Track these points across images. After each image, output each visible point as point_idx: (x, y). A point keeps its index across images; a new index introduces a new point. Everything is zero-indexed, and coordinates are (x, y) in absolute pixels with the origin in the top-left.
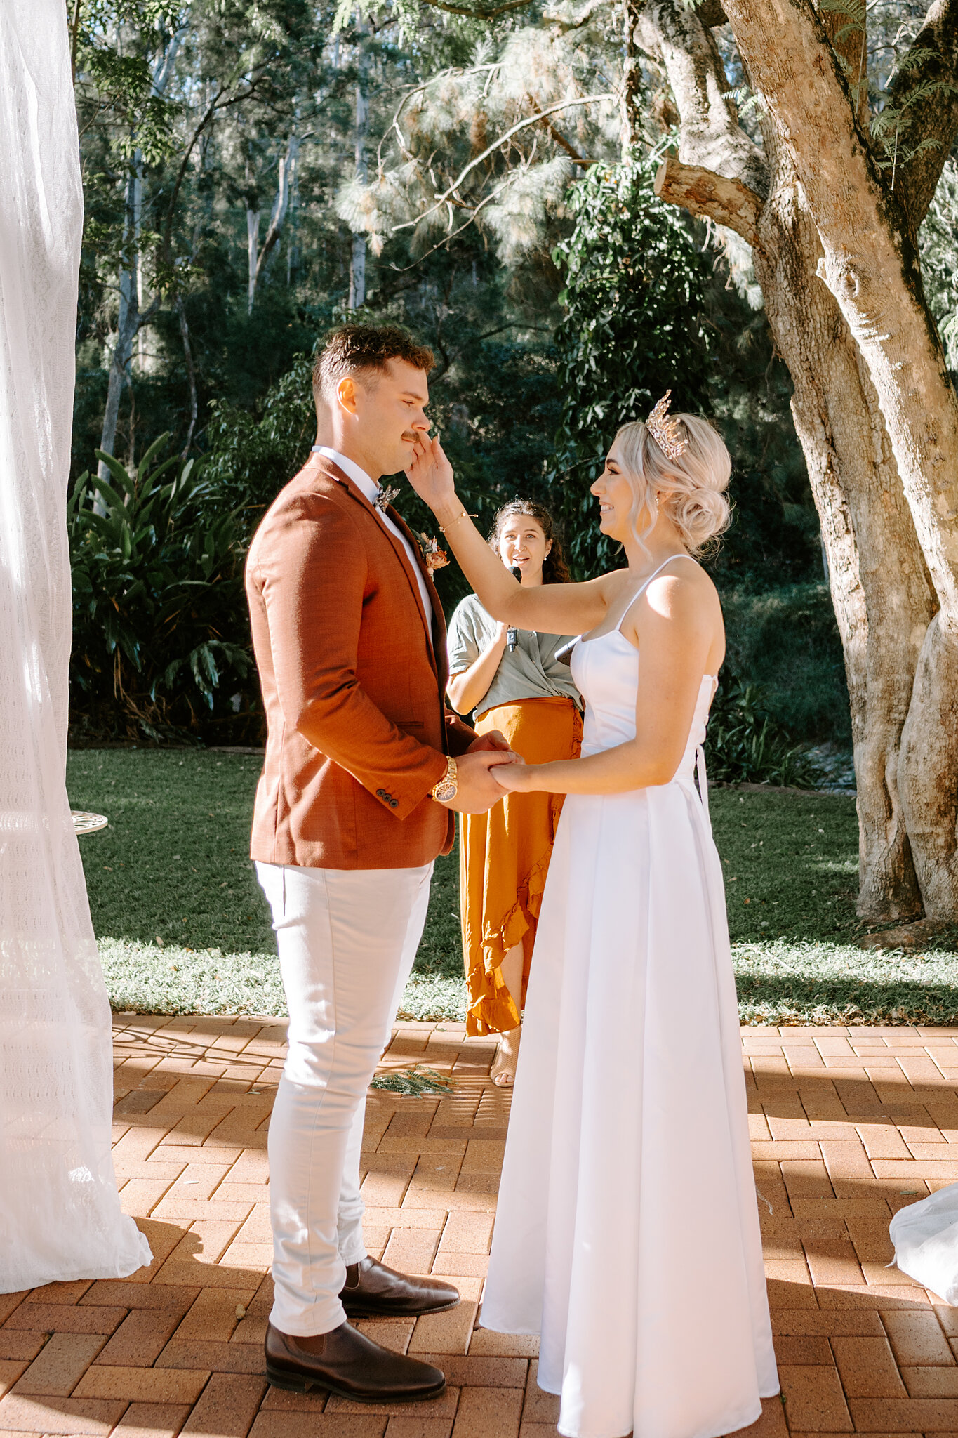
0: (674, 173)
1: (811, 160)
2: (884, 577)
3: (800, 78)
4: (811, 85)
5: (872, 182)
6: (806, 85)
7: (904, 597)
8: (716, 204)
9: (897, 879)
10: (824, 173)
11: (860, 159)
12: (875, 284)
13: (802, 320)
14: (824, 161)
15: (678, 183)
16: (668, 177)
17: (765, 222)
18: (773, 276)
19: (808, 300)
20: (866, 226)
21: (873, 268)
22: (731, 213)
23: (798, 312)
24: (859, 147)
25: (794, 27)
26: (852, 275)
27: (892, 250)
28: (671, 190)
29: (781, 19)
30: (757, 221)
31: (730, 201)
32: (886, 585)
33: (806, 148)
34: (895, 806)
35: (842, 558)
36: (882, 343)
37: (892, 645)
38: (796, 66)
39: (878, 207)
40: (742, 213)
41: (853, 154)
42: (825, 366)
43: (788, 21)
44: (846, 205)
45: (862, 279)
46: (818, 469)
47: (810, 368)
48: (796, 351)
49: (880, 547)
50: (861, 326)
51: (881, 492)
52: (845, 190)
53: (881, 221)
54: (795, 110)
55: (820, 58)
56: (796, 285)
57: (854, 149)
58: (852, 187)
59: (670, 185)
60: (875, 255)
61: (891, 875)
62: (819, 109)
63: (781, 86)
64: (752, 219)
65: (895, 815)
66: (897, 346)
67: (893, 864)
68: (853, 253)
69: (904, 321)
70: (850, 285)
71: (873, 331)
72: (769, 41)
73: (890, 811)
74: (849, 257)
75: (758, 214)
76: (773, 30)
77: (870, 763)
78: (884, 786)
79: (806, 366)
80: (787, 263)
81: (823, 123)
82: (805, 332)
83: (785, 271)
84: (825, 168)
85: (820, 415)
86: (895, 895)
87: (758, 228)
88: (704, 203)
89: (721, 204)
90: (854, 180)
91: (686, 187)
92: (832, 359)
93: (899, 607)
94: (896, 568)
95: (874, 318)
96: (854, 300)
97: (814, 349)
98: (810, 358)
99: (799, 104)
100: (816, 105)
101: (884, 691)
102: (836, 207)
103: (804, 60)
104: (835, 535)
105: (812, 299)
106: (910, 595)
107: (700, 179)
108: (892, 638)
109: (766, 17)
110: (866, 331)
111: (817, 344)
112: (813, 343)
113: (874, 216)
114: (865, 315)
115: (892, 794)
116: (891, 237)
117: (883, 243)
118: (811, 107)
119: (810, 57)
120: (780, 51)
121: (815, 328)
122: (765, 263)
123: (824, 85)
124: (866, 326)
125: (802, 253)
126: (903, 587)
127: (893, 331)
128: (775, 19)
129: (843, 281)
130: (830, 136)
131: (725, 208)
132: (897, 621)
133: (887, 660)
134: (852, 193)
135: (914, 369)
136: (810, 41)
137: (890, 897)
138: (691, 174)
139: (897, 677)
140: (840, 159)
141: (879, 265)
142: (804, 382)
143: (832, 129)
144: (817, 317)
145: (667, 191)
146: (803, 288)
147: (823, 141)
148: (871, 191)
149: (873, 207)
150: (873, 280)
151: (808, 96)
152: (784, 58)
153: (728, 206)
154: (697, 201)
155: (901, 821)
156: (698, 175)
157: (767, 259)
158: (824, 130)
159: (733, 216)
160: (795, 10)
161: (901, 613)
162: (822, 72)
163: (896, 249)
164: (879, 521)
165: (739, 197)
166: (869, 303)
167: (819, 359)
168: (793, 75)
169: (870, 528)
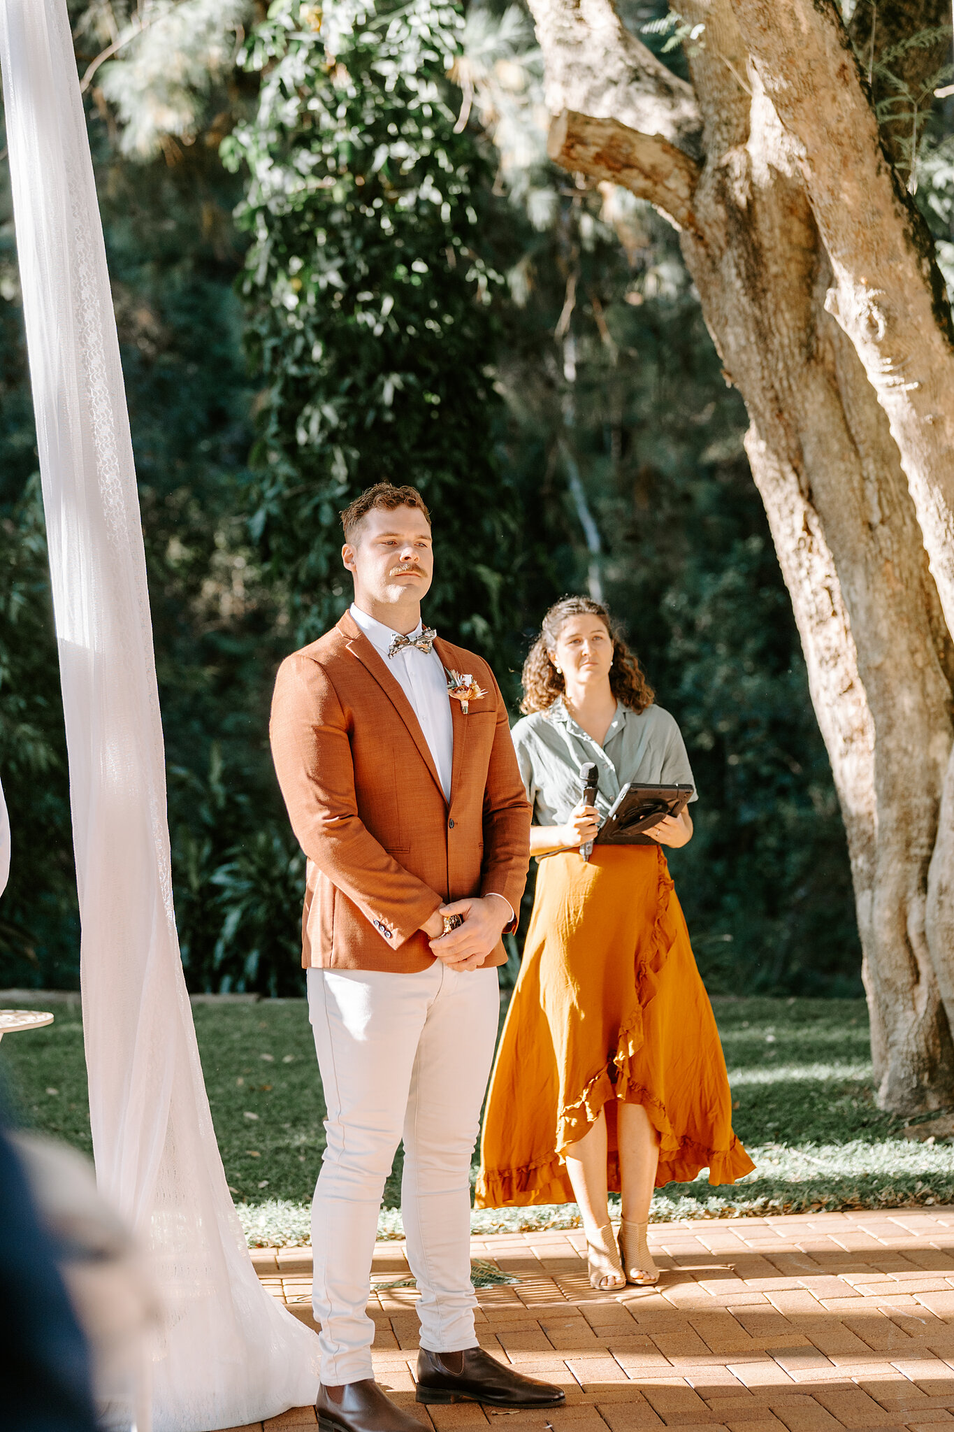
0: (577, 129)
1: (831, 183)
2: (892, 672)
3: (822, 92)
4: (834, 99)
5: (898, 203)
6: (828, 99)
7: (918, 697)
8: (635, 172)
9: (931, 1059)
10: (845, 198)
11: (885, 178)
12: (902, 324)
13: (763, 334)
14: (846, 184)
15: (583, 142)
16: (570, 136)
17: (706, 197)
18: (715, 269)
19: (771, 307)
20: (893, 256)
21: (899, 305)
22: (655, 183)
23: (758, 323)
24: (885, 164)
25: (817, 35)
26: (877, 315)
27: (919, 282)
28: (573, 153)
29: (804, 28)
30: (692, 195)
31: (653, 167)
32: (894, 683)
33: (824, 168)
34: (924, 968)
35: (828, 649)
36: (909, 393)
37: (906, 760)
38: (818, 79)
39: (905, 231)
40: (672, 184)
41: (878, 173)
42: (799, 397)
43: (812, 29)
44: (868, 233)
45: (888, 319)
46: (788, 531)
47: (777, 398)
48: (755, 375)
49: (885, 634)
50: (884, 373)
51: (881, 561)
52: (868, 216)
53: (908, 249)
54: (814, 127)
55: (844, 67)
56: (754, 287)
57: (879, 167)
58: (877, 213)
59: (571, 147)
60: (902, 289)
61: (925, 1055)
62: (842, 126)
63: (799, 100)
64: (684, 192)
65: (923, 979)
66: (927, 396)
67: (926, 1040)
68: (875, 287)
69: (936, 366)
70: (873, 326)
71: (898, 379)
72: (790, 52)
73: (917, 974)
74: (872, 293)
75: (694, 186)
76: (794, 41)
77: (888, 914)
78: (907, 941)
79: (770, 394)
80: (740, 256)
81: (845, 140)
82: (767, 350)
83: (737, 266)
84: (846, 191)
85: (790, 461)
86: (931, 1079)
87: (695, 207)
88: (619, 171)
89: (642, 171)
90: (878, 203)
91: (593, 150)
92: (807, 386)
93: (913, 710)
94: (906, 660)
95: (901, 365)
96: (878, 344)
97: (783, 374)
98: (777, 385)
99: (819, 120)
100: (839, 121)
101: (899, 820)
102: (857, 236)
103: (826, 72)
104: (816, 619)
105: (777, 305)
106: (925, 694)
107: (612, 138)
108: (905, 751)
109: (787, 26)
110: (890, 379)
111: (786, 366)
112: (781, 365)
113: (900, 243)
114: (889, 360)
115: (919, 952)
116: (919, 266)
117: (910, 275)
118: (833, 124)
119: (833, 67)
120: (801, 63)
121: (782, 345)
122: (702, 250)
123: (848, 97)
124: (891, 373)
125: (761, 244)
126: (916, 686)
127: (923, 379)
128: (797, 29)
129: (864, 322)
130: (853, 155)
131: (647, 177)
132: (910, 729)
133: (900, 780)
134: (877, 220)
135: (948, 423)
136: (834, 49)
137: (925, 1082)
138: (599, 131)
139: (915, 801)
140: (864, 180)
141: (906, 302)
142: (768, 415)
143: (855, 147)
144: (784, 330)
145: (568, 155)
146: (764, 291)
147: (845, 161)
148: (897, 215)
149: (899, 234)
150: (900, 320)
151: (830, 111)
152: (805, 70)
153: (652, 174)
154: (610, 168)
155: (932, 986)
156: (610, 131)
157: (706, 246)
158: (847, 149)
159: (659, 189)
160: (819, 16)
161: (916, 718)
162: (846, 82)
163: (925, 280)
164: (881, 600)
165: (666, 162)
166: (895, 347)
167: (790, 387)
168: (814, 89)
169: (869, 610)
